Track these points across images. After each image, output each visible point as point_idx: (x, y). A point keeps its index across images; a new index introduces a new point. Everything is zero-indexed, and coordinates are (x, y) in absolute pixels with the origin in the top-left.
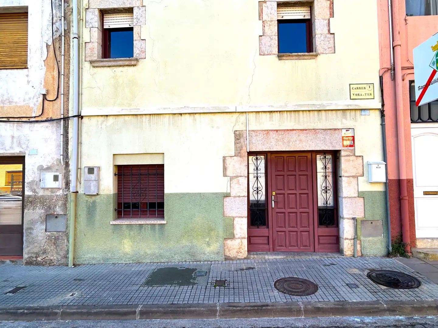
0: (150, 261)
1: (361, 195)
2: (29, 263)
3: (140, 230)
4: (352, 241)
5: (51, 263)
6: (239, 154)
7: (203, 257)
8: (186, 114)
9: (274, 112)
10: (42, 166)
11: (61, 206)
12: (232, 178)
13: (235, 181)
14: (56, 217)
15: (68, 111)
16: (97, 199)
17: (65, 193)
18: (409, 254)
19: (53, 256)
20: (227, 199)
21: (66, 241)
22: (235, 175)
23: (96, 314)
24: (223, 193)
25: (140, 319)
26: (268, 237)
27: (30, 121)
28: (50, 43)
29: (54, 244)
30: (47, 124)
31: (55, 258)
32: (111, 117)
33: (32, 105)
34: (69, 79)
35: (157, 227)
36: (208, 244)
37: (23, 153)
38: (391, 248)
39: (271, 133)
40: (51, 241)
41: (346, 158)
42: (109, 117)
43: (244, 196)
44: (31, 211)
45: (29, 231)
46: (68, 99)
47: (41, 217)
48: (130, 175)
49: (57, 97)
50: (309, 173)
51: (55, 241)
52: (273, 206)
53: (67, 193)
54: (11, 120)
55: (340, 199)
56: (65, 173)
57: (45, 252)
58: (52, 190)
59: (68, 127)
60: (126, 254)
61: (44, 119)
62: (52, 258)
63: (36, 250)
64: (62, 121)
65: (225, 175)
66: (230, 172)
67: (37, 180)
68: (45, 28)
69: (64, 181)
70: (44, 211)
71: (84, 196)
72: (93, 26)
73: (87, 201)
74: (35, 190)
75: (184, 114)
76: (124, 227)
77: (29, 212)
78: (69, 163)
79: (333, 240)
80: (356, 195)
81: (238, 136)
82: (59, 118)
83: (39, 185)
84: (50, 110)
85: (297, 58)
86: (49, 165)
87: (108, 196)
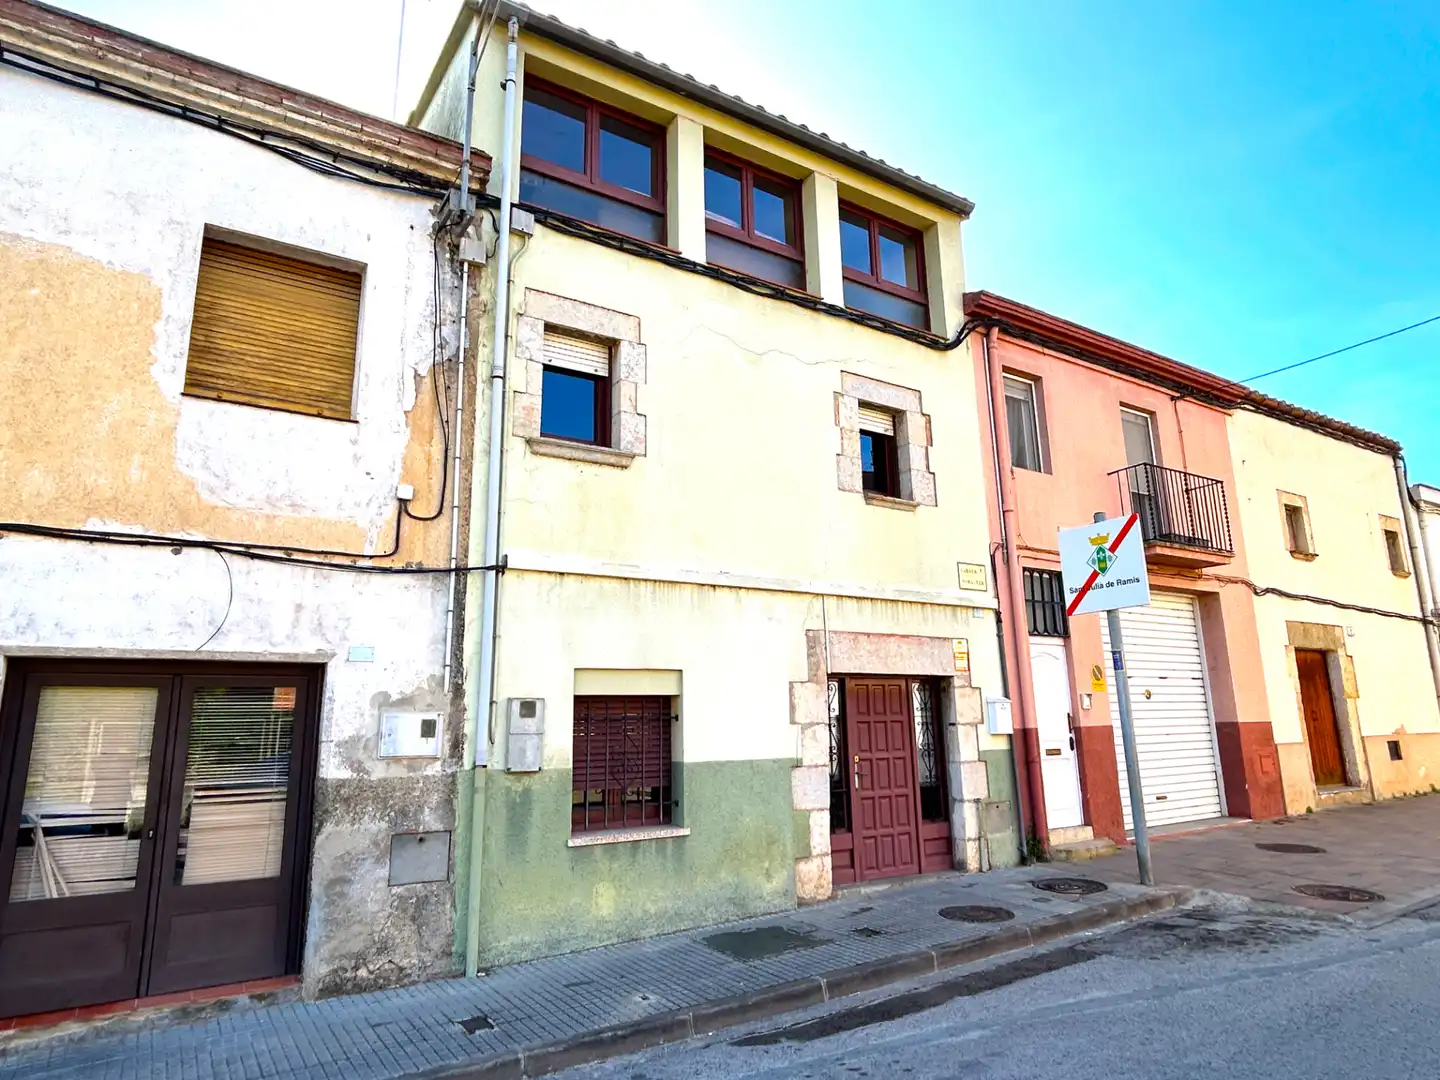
0: (656, 933)
1: (983, 758)
2: (333, 989)
3: (634, 856)
4: (977, 843)
5: (402, 978)
6: (815, 678)
7: (761, 906)
8: (723, 586)
9: (864, 598)
10: (386, 695)
11: (437, 808)
12: (805, 727)
13: (809, 732)
14: (421, 840)
15: (466, 550)
16: (534, 783)
17: (449, 771)
18: (1048, 856)
19: (407, 955)
20: (797, 773)
21: (448, 906)
22: (808, 721)
24: (791, 759)
26: (852, 852)
27: (352, 564)
28: (424, 370)
29: (413, 919)
30: (406, 579)
31: (415, 961)
32: (572, 577)
33: (363, 523)
34: (470, 471)
35: (670, 845)
36: (768, 876)
37: (326, 655)
38: (1025, 850)
39: (861, 638)
40: (405, 911)
41: (962, 690)
42: (566, 578)
43: (824, 765)
44: (346, 827)
45: (338, 889)
46: (467, 520)
47: (376, 844)
48: (620, 720)
49: (440, 513)
50: (904, 718)
51: (416, 910)
52: (857, 786)
53: (454, 768)
54: (296, 556)
55: (952, 768)
56: (450, 715)
57: (383, 948)
58: (413, 762)
59: (465, 593)
60: (603, 921)
61: (398, 565)
62: (405, 963)
63: (356, 946)
64: (453, 574)
65: (793, 722)
66: (800, 717)
67: (369, 735)
68: (411, 333)
69: (447, 737)
70: (387, 825)
71: (503, 776)
72: (533, 358)
73: (508, 789)
74: (360, 763)
75: (719, 586)
76: (598, 852)
77: (339, 832)
78: (464, 687)
79: (941, 846)
80: (976, 758)
81: (813, 640)
82: (442, 565)
83: (377, 746)
84: (419, 544)
85: (890, 505)
86: (408, 691)
87: (560, 772)
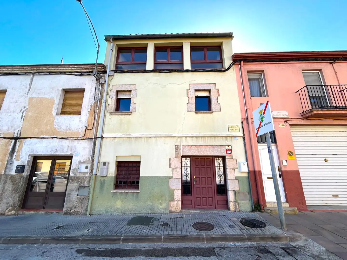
0: (130, 213)
1: (237, 178)
2: (66, 213)
3: (126, 195)
4: (234, 203)
5: (77, 214)
6: (177, 157)
7: (158, 211)
8: (153, 137)
9: (194, 137)
10: (81, 161)
11: (87, 182)
12: (173, 169)
13: (175, 170)
14: (84, 188)
15: (97, 134)
16: (106, 178)
17: (90, 175)
18: (263, 210)
19: (79, 209)
20: (171, 180)
21: (87, 201)
22: (175, 167)
23: (100, 240)
24: (169, 176)
25: (122, 243)
26: (192, 200)
27: (78, 139)
28: (93, 104)
29: (81, 202)
30: (86, 140)
31: (80, 211)
32: (117, 138)
33: (80, 131)
34: (99, 120)
35: (135, 194)
36: (161, 204)
37: (72, 154)
38: (253, 207)
39: (193, 147)
40: (79, 201)
41: (228, 159)
42: (116, 138)
43: (179, 178)
44: (72, 184)
45: (69, 195)
46: (98, 129)
47: (76, 188)
48: (123, 166)
49: (93, 128)
50: (211, 167)
51: (81, 201)
52: (194, 184)
53: (91, 175)
54: (69, 138)
55: (227, 180)
56: (91, 165)
57: (75, 207)
58: (84, 173)
59: (96, 142)
60: (118, 209)
61: (85, 138)
62: (78, 211)
63: (71, 206)
64: (93, 139)
65: (170, 167)
66: (172, 166)
67: (77, 168)
68: (91, 97)
69: (90, 169)
70: (78, 184)
71: (100, 177)
72: (113, 97)
73: (101, 179)
74: (75, 173)
75: (151, 137)
76: (118, 194)
77: (70, 185)
78: (94, 160)
79: (225, 202)
80: (235, 178)
81: (177, 148)
82: (92, 138)
83: (78, 170)
84: (89, 134)
85: (204, 113)
86: (84, 160)
87: (112, 177)
